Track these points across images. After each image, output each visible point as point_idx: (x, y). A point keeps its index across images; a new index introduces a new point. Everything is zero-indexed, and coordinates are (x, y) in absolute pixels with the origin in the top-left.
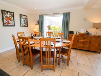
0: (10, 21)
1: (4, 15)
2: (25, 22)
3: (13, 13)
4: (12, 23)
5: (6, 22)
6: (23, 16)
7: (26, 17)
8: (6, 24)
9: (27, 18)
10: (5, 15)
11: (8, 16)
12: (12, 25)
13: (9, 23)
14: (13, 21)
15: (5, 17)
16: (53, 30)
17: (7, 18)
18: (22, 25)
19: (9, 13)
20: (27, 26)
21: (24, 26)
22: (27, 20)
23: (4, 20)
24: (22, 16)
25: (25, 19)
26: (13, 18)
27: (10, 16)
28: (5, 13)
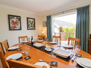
0: (16, 25)
1: (10, 20)
2: (32, 25)
3: (20, 17)
4: (18, 27)
5: (13, 26)
6: (31, 19)
7: (33, 20)
8: (12, 28)
9: (35, 21)
10: (12, 20)
11: (15, 20)
12: (18, 29)
13: (15, 27)
14: (19, 25)
15: (12, 21)
16: (65, 32)
17: (13, 22)
18: (29, 28)
19: (15, 18)
20: (35, 29)
21: (32, 29)
22: (35, 23)
23: (11, 24)
24: (29, 19)
25: (32, 22)
26: (19, 22)
27: (17, 20)
28: (11, 17)
